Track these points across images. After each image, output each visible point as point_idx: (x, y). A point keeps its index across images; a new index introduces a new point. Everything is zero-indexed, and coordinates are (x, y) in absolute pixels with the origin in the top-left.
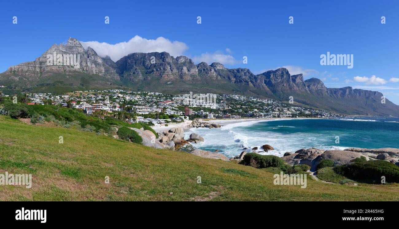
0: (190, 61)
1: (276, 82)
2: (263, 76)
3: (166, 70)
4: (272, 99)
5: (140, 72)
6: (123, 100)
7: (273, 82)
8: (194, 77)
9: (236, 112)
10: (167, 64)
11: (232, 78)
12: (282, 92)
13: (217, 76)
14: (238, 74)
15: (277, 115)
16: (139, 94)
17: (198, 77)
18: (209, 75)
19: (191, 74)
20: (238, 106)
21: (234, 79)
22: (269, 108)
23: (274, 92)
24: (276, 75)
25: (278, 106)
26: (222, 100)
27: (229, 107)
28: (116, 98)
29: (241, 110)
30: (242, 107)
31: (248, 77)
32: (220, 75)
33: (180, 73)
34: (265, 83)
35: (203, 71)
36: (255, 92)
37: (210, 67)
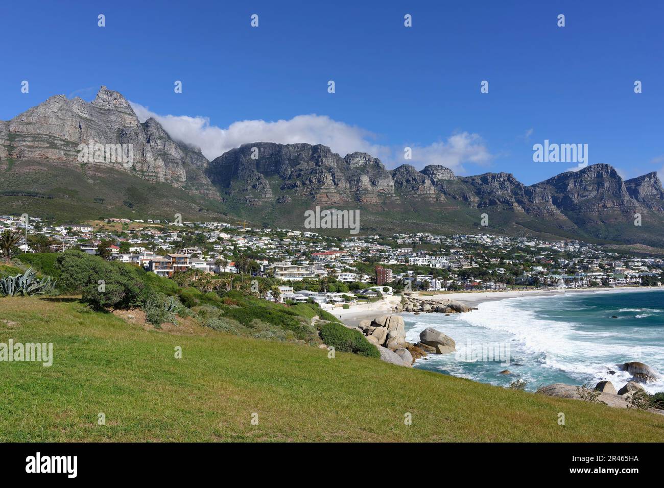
0: (376, 162)
1: (584, 198)
2: (549, 187)
3: (324, 183)
4: (577, 241)
5: (268, 186)
6: (232, 248)
7: (576, 199)
8: (386, 197)
9: (492, 274)
10: (324, 171)
11: (472, 198)
12: (603, 222)
13: (438, 194)
14: (485, 186)
15: (602, 279)
16: (267, 235)
17: (395, 197)
18: (419, 192)
19: (379, 192)
20: (494, 261)
21: (477, 199)
22: (574, 263)
23: (581, 222)
24: (581, 181)
25: (597, 258)
26: (453, 247)
27: (471, 263)
28: (215, 243)
29: (502, 269)
30: (504, 264)
31: (509, 192)
32: (445, 193)
33: (354, 189)
34: (554, 202)
35: (405, 183)
36: (528, 225)
37: (421, 174)
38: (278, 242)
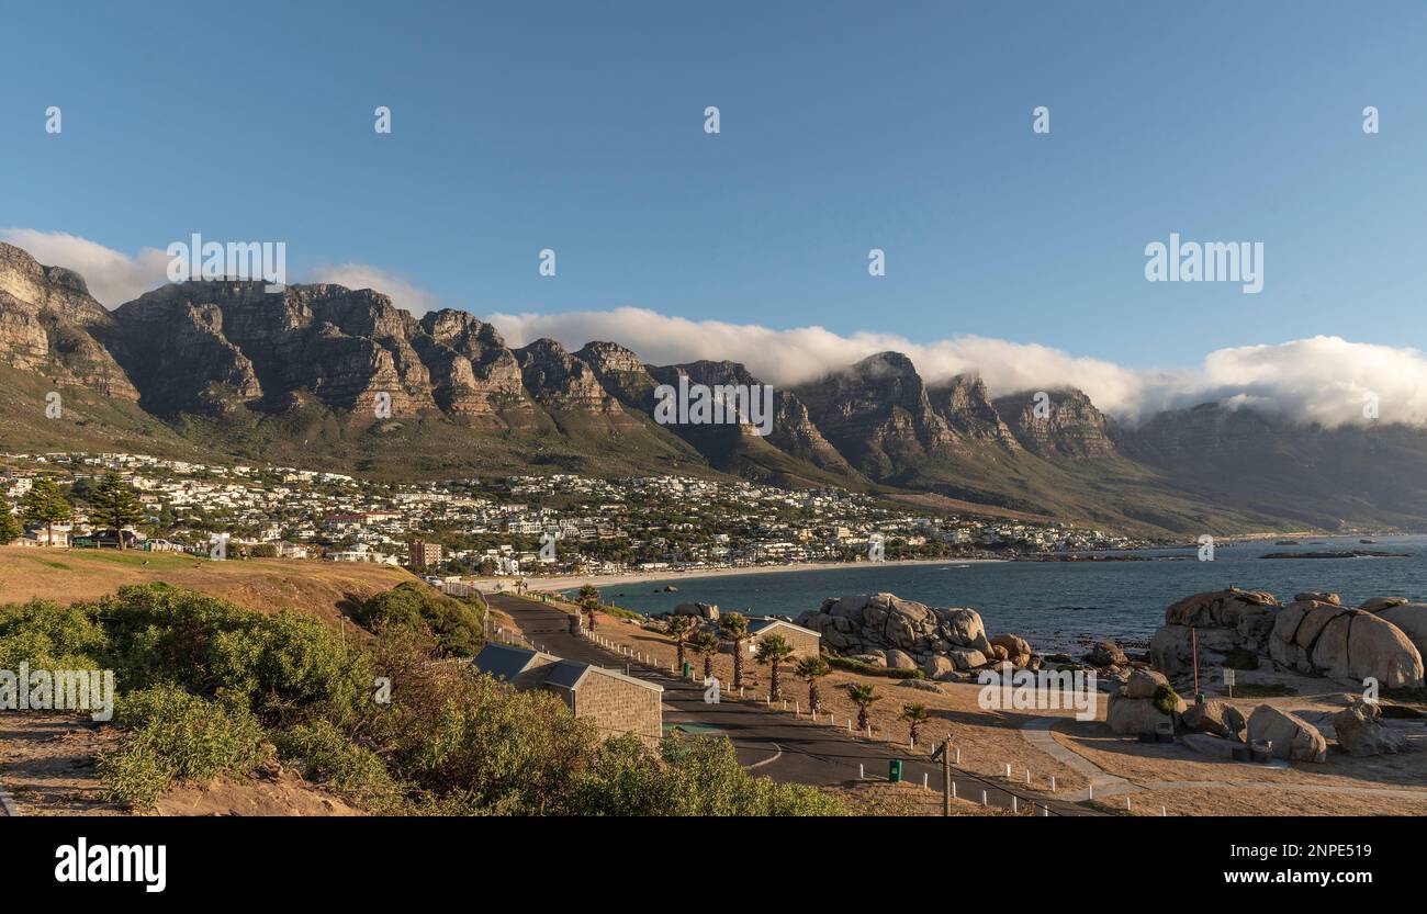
0: (487, 330)
1: (862, 413)
3: (376, 370)
8: (506, 403)
12: (889, 454)
13: (607, 398)
17: (524, 403)
18: (570, 394)
19: (490, 391)
23: (855, 454)
24: (860, 382)
32: (620, 397)
33: (441, 384)
34: (812, 418)
35: (543, 376)
37: (576, 359)
38: (262, 494)
